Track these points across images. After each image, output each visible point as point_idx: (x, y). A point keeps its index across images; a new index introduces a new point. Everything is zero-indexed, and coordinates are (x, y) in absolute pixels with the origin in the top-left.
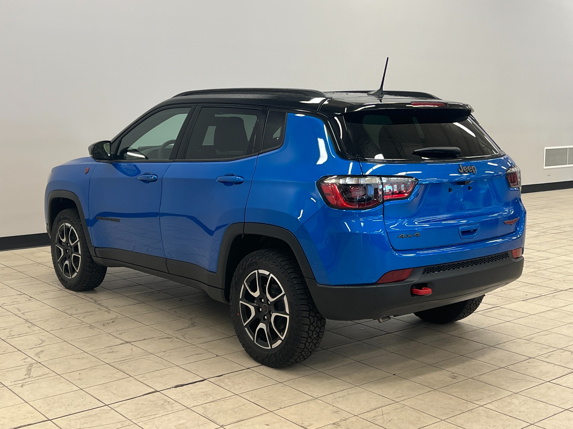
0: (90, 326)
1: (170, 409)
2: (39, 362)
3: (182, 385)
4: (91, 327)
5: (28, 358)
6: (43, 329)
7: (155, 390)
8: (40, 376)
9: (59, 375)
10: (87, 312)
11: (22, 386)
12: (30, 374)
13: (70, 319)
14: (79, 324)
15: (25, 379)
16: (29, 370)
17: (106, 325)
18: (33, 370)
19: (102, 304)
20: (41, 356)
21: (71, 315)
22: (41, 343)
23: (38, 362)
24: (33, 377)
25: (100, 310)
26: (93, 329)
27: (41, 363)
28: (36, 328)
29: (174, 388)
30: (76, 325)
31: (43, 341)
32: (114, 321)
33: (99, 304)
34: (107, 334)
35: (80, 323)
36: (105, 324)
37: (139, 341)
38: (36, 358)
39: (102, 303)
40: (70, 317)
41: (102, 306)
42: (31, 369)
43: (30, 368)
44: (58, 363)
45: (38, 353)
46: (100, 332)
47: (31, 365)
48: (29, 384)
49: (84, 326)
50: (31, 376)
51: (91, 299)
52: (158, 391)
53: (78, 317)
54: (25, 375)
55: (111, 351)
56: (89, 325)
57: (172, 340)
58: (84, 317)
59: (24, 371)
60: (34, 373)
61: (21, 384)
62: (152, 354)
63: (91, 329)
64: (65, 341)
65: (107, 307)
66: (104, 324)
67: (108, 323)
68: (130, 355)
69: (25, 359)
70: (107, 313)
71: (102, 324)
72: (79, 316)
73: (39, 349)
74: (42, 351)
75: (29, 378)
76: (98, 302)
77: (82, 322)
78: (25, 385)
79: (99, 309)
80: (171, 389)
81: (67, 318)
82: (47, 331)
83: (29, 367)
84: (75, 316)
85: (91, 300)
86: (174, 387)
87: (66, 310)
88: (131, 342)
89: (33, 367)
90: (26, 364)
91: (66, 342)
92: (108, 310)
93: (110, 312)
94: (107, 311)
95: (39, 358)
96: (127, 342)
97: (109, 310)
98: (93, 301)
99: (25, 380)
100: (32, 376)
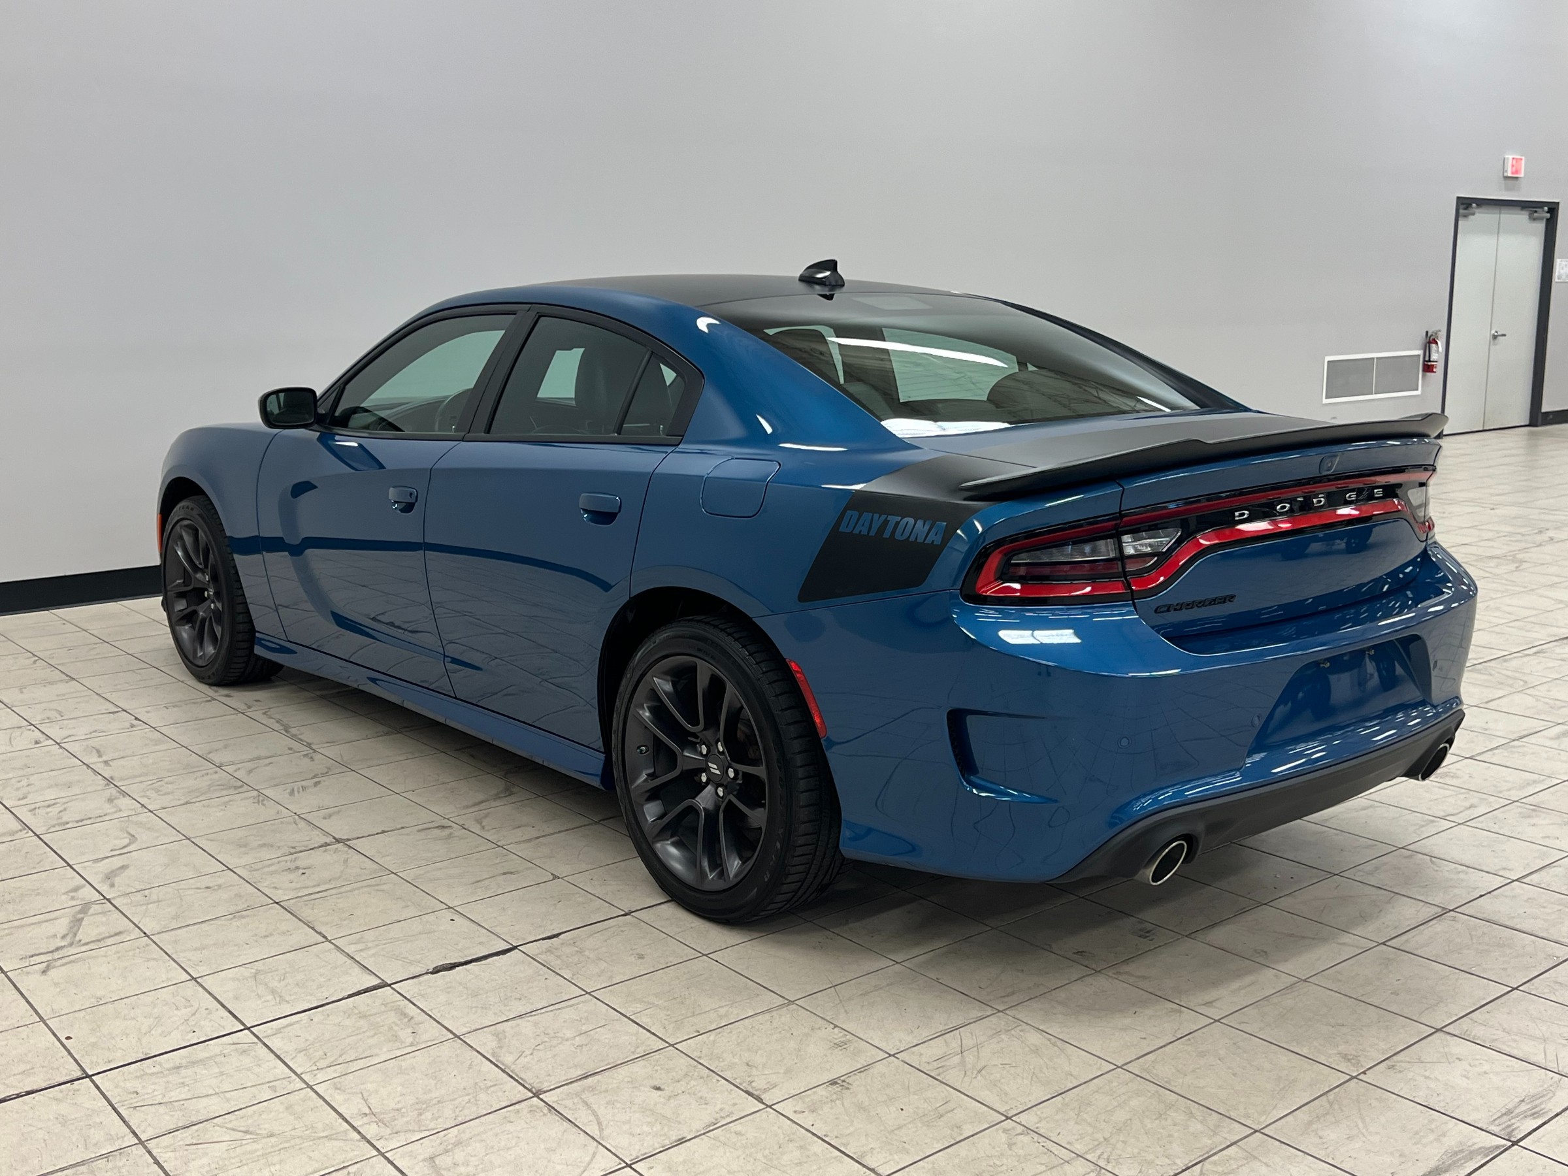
0: (259, 796)
1: (410, 1040)
2: (107, 899)
3: (452, 966)
4: (261, 798)
5: (83, 886)
6: (143, 805)
7: (380, 981)
8: (99, 941)
9: (148, 936)
10: (259, 758)
11: (44, 972)
12: (75, 935)
13: (216, 776)
14: (232, 791)
15: (57, 949)
16: (77, 922)
17: (298, 792)
18: (84, 923)
19: (300, 737)
20: (117, 880)
21: (219, 767)
22: (126, 841)
23: (105, 898)
24: (82, 942)
25: (291, 752)
26: (264, 805)
27: (112, 901)
28: (124, 802)
29: (430, 976)
30: (224, 793)
31: (133, 838)
32: (319, 782)
33: (294, 737)
34: (294, 818)
35: (236, 788)
36: (296, 792)
37: (369, 836)
38: (104, 889)
39: (301, 734)
40: (216, 772)
41: (300, 741)
42: (83, 918)
43: (80, 916)
44: (154, 902)
45: (113, 871)
46: (278, 813)
47: (85, 908)
48: (67, 963)
49: (243, 795)
50: (77, 939)
51: (277, 722)
52: (389, 983)
53: (236, 771)
54: (64, 937)
55: (292, 866)
56: (255, 793)
57: (451, 834)
58: (250, 771)
59: (62, 925)
60: (88, 931)
61: (45, 964)
62: (393, 873)
63: (258, 802)
64: (187, 839)
65: (310, 744)
66: (293, 790)
67: (304, 788)
68: (340, 877)
69: (76, 889)
70: (307, 760)
71: (288, 791)
72: (239, 769)
73: (117, 862)
74: (124, 867)
75: (71, 944)
76: (293, 731)
77: (241, 783)
78: (54, 967)
79: (290, 749)
80: (421, 979)
81: (208, 774)
82: (150, 811)
83: (80, 912)
84: (229, 769)
85: (277, 726)
86: (432, 973)
87: (210, 753)
88: (350, 840)
89: (89, 914)
90: (74, 903)
91: (189, 839)
92: (312, 751)
93: (317, 757)
94: (307, 754)
95: (112, 885)
96: (338, 841)
97: (315, 751)
98: (282, 728)
99: (60, 952)
100: (80, 941)
